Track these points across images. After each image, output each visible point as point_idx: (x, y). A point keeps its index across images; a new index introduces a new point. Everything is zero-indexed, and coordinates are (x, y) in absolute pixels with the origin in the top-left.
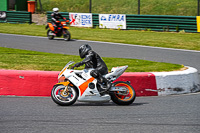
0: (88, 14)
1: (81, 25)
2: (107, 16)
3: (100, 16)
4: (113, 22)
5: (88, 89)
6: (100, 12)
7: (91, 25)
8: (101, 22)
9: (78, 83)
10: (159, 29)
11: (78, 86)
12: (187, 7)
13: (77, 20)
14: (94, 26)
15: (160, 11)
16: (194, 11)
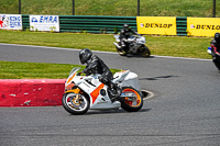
0: (17, 16)
1: (9, 28)
2: (38, 17)
3: (31, 17)
4: (45, 24)
5: (100, 96)
6: (30, 13)
7: (21, 28)
8: (32, 24)
9: (89, 90)
10: (96, 31)
11: (89, 93)
12: (126, 7)
13: (5, 22)
14: (24, 29)
15: (97, 11)
16: (133, 11)
